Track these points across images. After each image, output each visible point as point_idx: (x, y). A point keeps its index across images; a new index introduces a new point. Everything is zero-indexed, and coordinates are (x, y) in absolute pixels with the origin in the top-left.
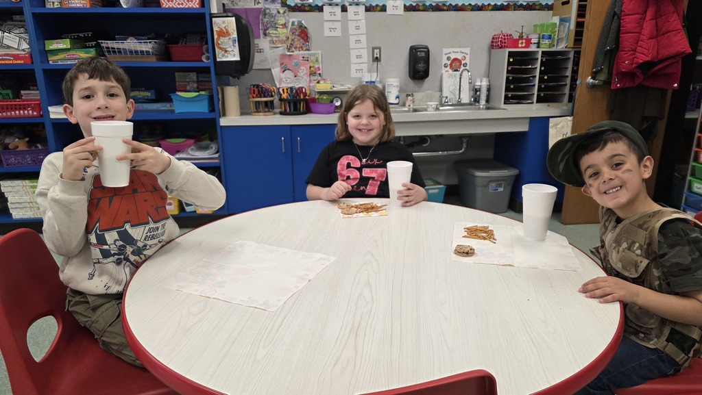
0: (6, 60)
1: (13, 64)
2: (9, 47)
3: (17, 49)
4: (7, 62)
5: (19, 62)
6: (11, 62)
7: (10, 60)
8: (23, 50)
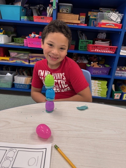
0: (111, 26)
1: (113, 28)
2: (112, 20)
3: (115, 22)
4: (111, 27)
5: (116, 27)
6: (113, 27)
7: (112, 26)
8: (117, 22)
